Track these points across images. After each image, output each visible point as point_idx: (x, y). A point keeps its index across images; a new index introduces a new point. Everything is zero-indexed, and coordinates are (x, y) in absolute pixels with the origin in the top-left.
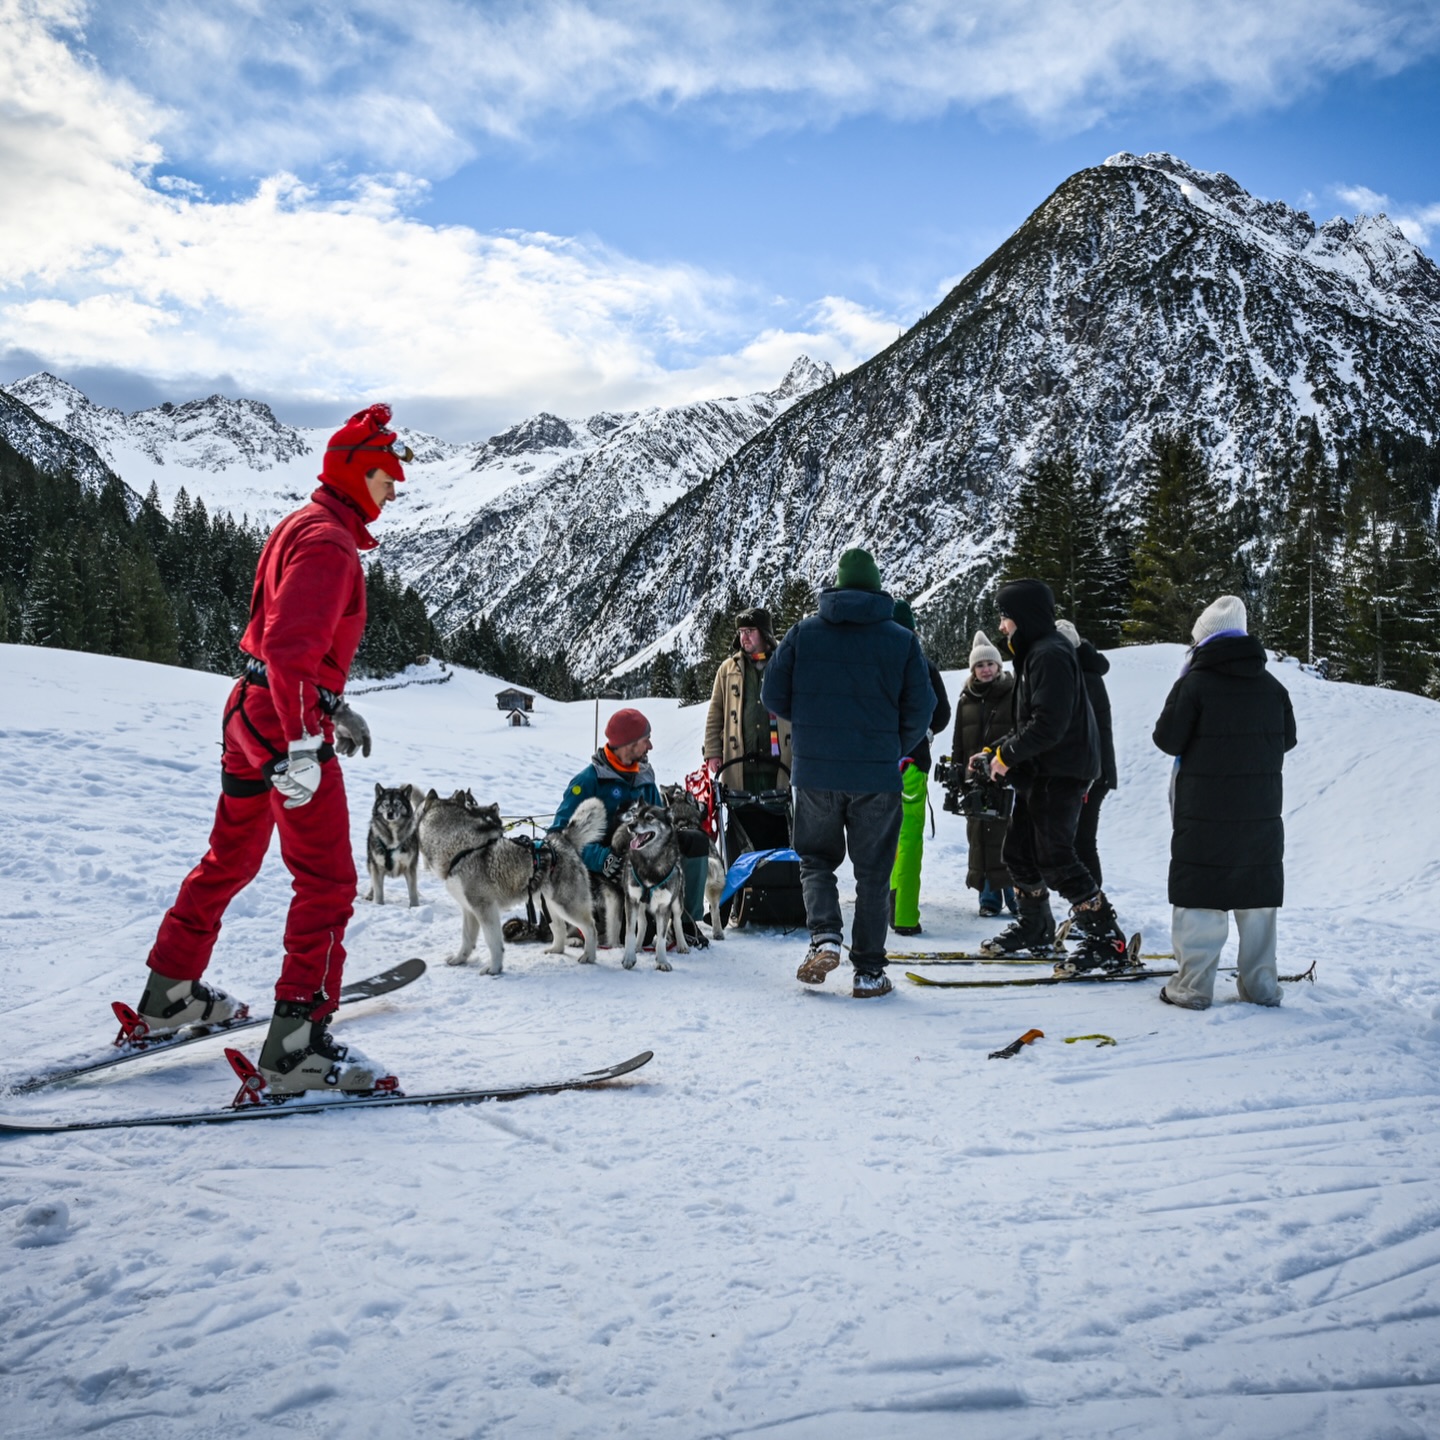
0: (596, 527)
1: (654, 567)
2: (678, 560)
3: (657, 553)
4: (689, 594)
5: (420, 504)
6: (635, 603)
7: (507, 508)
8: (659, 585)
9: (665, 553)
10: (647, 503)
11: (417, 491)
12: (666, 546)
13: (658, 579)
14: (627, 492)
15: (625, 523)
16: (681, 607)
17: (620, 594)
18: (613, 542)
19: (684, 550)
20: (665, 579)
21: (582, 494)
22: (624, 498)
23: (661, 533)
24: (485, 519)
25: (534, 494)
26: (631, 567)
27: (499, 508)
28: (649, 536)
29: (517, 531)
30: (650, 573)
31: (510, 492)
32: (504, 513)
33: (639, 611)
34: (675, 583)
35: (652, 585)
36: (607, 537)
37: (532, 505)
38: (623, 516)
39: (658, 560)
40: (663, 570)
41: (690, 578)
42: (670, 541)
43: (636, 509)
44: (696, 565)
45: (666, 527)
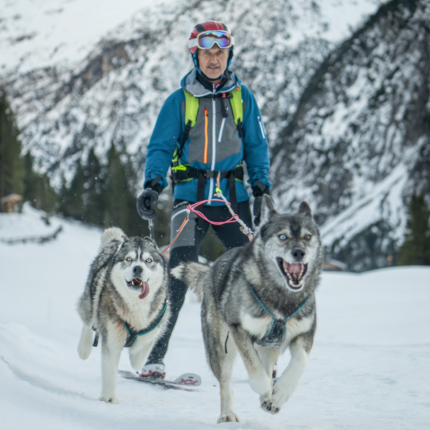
0: (257, 58)
1: (347, 101)
2: (381, 92)
3: (350, 81)
4: (398, 139)
5: (20, 34)
6: (320, 152)
7: (136, 36)
8: (355, 128)
9: (361, 82)
10: (326, 26)
11: (17, 17)
12: (363, 72)
13: (353, 119)
14: (298, 10)
15: (296, 53)
16: (386, 158)
17: (298, 141)
18: (280, 78)
19: (390, 77)
20: (364, 117)
21: (237, 13)
22: (295, 18)
23: (356, 54)
24: (106, 50)
25: (171, 18)
26: (314, 104)
27: (125, 36)
28: (339, 59)
29: (149, 66)
30: (341, 110)
31: (140, 16)
32: (133, 43)
33: (326, 165)
34: (378, 124)
35: (344, 127)
36: (272, 71)
37: (169, 30)
38: (293, 43)
39: (352, 91)
40: (360, 106)
41: (399, 116)
42: (369, 65)
43: (311, 33)
44: (407, 97)
45: (363, 45)
